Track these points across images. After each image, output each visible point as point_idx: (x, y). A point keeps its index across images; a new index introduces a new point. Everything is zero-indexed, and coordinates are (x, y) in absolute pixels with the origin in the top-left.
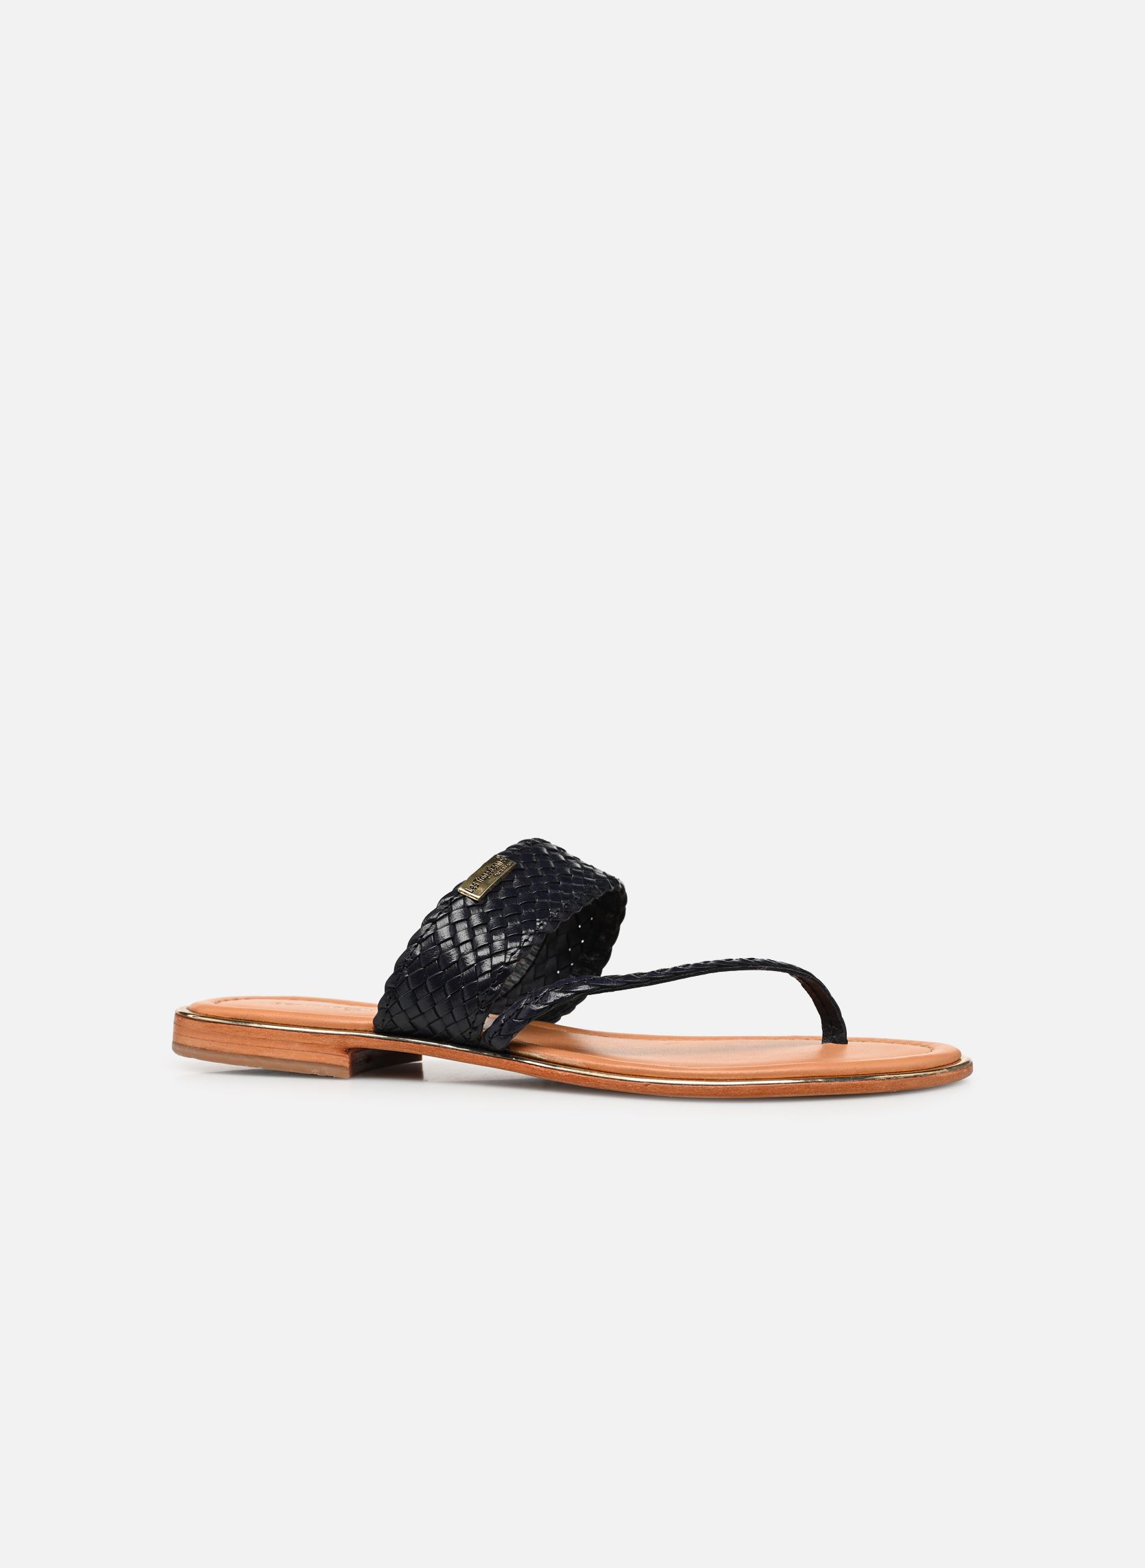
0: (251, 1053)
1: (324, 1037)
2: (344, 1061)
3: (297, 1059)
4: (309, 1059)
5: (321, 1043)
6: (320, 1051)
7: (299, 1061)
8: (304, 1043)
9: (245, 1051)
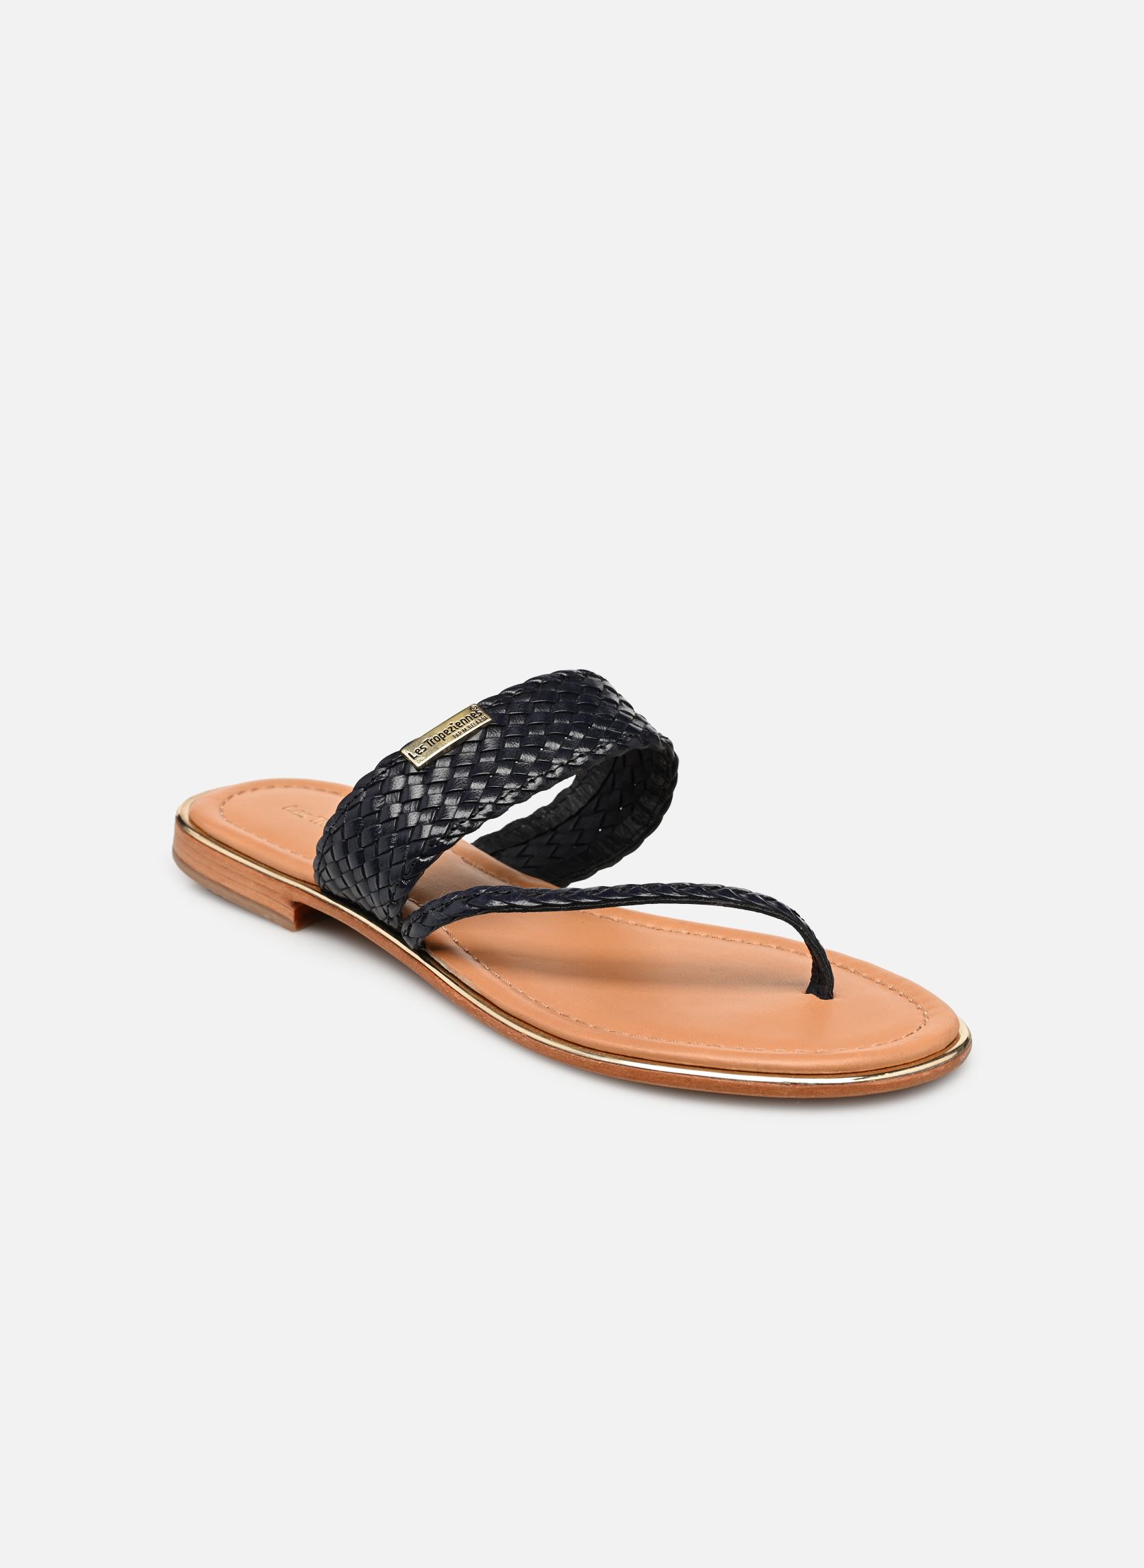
0: (216, 880)
1: (274, 883)
2: (290, 914)
3: (252, 898)
4: (261, 902)
5: (271, 888)
6: (270, 896)
7: (253, 901)
8: (258, 884)
9: (211, 877)
